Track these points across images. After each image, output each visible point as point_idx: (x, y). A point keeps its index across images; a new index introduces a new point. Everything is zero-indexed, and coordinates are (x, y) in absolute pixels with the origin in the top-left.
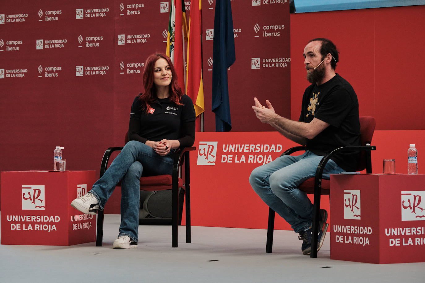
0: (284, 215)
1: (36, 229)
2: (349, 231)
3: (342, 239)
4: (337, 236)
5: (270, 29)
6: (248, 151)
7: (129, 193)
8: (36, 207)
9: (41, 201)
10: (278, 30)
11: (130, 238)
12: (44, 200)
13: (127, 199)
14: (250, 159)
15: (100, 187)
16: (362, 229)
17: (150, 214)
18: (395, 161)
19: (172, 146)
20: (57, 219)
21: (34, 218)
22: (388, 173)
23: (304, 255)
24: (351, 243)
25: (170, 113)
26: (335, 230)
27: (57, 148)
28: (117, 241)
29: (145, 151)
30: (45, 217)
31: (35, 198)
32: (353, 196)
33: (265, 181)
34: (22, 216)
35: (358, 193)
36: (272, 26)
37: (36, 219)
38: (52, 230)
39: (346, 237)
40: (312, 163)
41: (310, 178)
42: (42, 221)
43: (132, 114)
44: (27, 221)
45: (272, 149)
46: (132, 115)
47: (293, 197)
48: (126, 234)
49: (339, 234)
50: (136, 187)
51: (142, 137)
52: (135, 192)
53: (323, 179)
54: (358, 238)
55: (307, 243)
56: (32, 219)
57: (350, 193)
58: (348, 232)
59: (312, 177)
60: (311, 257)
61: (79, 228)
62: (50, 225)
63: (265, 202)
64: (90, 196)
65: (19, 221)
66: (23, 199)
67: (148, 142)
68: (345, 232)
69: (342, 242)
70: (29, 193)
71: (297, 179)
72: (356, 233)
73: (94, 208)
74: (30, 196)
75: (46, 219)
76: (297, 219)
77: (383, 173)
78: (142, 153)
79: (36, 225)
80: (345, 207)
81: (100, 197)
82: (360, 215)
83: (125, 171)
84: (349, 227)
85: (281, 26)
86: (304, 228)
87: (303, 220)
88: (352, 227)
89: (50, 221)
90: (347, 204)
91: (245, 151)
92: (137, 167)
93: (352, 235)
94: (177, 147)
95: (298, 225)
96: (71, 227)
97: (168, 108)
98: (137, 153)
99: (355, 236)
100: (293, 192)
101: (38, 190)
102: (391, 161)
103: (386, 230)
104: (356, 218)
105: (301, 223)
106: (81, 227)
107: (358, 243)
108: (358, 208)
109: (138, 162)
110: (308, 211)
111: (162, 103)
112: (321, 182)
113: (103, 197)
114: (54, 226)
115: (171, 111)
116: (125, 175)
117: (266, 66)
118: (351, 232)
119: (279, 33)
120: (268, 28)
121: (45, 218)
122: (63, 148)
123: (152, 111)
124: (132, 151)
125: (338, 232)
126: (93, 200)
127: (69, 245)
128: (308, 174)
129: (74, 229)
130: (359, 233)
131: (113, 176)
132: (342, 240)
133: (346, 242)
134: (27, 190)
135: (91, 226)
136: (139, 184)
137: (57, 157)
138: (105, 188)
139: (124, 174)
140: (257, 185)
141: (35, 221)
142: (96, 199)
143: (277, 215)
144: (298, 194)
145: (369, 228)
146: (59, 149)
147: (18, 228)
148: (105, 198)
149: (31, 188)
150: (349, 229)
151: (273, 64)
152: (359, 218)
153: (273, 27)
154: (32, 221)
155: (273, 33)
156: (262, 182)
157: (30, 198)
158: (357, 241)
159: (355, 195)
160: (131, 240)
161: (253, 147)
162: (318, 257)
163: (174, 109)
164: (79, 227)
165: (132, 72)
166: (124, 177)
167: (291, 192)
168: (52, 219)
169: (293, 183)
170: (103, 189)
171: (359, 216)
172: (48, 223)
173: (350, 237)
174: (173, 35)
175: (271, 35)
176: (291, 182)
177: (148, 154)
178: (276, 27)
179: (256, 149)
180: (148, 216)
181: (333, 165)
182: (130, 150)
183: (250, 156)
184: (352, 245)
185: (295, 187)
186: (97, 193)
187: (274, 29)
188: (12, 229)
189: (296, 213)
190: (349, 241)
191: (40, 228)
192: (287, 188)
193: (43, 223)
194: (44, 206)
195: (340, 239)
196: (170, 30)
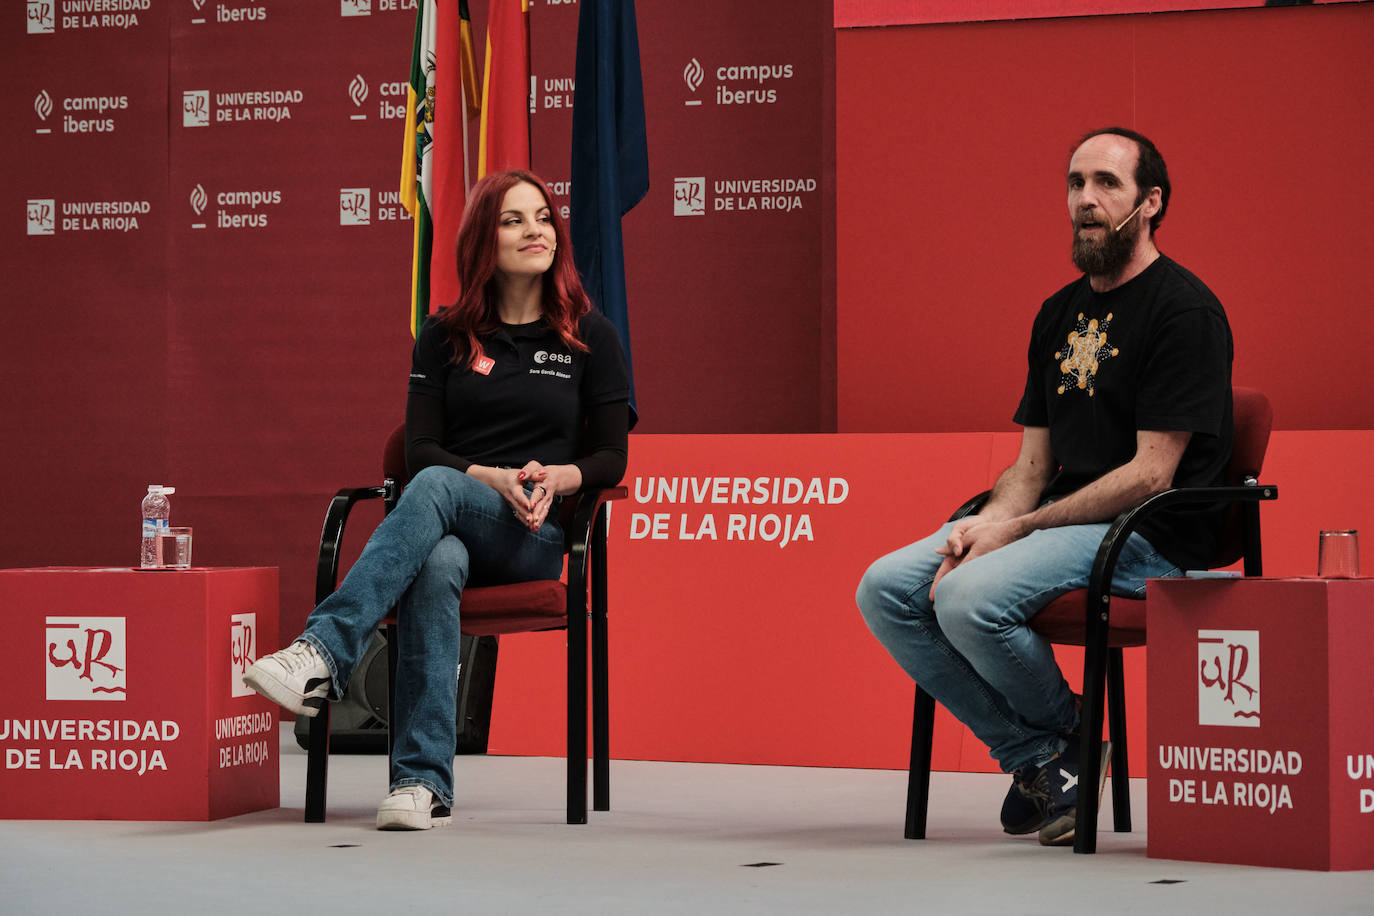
0: (969, 713)
1: (94, 767)
2: (1216, 764)
3: (1192, 791)
4: (1173, 782)
5: (742, 77)
6: (725, 500)
7: (427, 642)
8: (95, 691)
9: (114, 669)
10: (770, 83)
11: (431, 795)
12: (124, 667)
13: (422, 663)
14: (732, 528)
15: (337, 623)
16: (1264, 758)
17: (376, 716)
18: (1358, 534)
19: (557, 485)
20: (170, 731)
21: (87, 727)
22: (1338, 574)
23: (1044, 844)
24: (1226, 802)
25: (546, 372)
26: (1166, 760)
27: (152, 489)
28: (393, 804)
29: (477, 502)
30: (126, 724)
31: (93, 658)
32: (1233, 649)
33: (914, 602)
34: (44, 723)
35: (1251, 639)
36: (747, 68)
37: (96, 732)
38: (151, 767)
39: (1204, 783)
40: (1075, 543)
41: (1070, 591)
42: (117, 738)
43: (414, 376)
44: (64, 737)
45: (810, 495)
46: (414, 382)
47: (1011, 655)
48: (418, 781)
49: (1182, 774)
50: (450, 623)
51: (453, 452)
52: (447, 637)
53: (1115, 595)
54: (1251, 786)
55: (1049, 806)
56: (82, 731)
57: (1220, 641)
58: (1214, 768)
59: (1079, 587)
60: (1076, 851)
61: (235, 763)
62: (143, 753)
63: (908, 672)
64: (307, 653)
65: (37, 737)
66: (49, 665)
67: (475, 469)
68: (1202, 766)
69: (1193, 800)
70: (71, 644)
71: (1028, 593)
72: (1242, 770)
73: (316, 693)
74: (74, 653)
75: (131, 730)
76: (1014, 728)
77: (1319, 574)
78: (467, 506)
79: (95, 753)
80: (1201, 685)
81: (334, 655)
82: (1258, 712)
83: (416, 569)
84: (1219, 751)
85: (781, 67)
86: (1035, 759)
87: (1036, 733)
88: (1227, 751)
89: (144, 738)
90: (1208, 677)
91: (715, 500)
92: (453, 554)
93: (1230, 778)
94: (572, 489)
95: (1017, 749)
96: (217, 757)
97: (539, 357)
98: (453, 509)
99: (1238, 782)
100: (1013, 638)
101: (102, 634)
102: (1346, 535)
103: (1350, 759)
104: (1242, 722)
105: (1027, 742)
106: (241, 758)
107: (1251, 804)
108: (1250, 691)
109: (453, 537)
110: (1052, 703)
111: (517, 340)
112: (1108, 604)
113: (344, 656)
114: (158, 753)
115: (548, 365)
116: (416, 580)
117: (728, 204)
118: (1226, 769)
119: (774, 92)
120: (733, 73)
121: (126, 729)
122: (171, 491)
123: (484, 366)
124: (436, 501)
125: (1177, 766)
126: (315, 666)
127: (210, 820)
128: (1061, 577)
129: (222, 766)
130: (1253, 770)
131: (379, 585)
132: (1190, 796)
133: (1206, 800)
134: (63, 634)
135: (266, 753)
136: (458, 612)
137: (154, 521)
138: (353, 627)
139: (412, 581)
140: (885, 615)
141: (91, 737)
142: (322, 661)
143: (943, 715)
144: (1029, 646)
145: (1292, 754)
146: (158, 493)
147: (33, 763)
148: (351, 660)
149: (77, 626)
150: (1219, 759)
151: (752, 199)
152: (1255, 722)
153: (752, 72)
154: (81, 737)
155: (753, 92)
156: (904, 607)
157: (74, 659)
158: (1247, 797)
159: (1239, 647)
160: (435, 798)
161: (742, 486)
162: (1100, 853)
163: (560, 358)
164: (237, 759)
165: (236, 221)
166: (410, 588)
167: (1008, 640)
168: (150, 730)
169: (1013, 608)
170: (344, 630)
171: (1254, 714)
172: (136, 746)
173: (1220, 785)
174: (428, 100)
175: (745, 99)
176: (1007, 603)
177: (485, 512)
178: (763, 73)
179: (752, 493)
180: (370, 722)
181: (1140, 551)
182: (430, 497)
183: (733, 518)
184: (1230, 810)
185: (1020, 623)
186: (325, 642)
187: (756, 77)
188: (9, 765)
189: (1011, 705)
190: (1218, 797)
191: (108, 762)
192: (996, 625)
193: (120, 746)
194: (124, 687)
195: (1182, 792)
196: (419, 82)
